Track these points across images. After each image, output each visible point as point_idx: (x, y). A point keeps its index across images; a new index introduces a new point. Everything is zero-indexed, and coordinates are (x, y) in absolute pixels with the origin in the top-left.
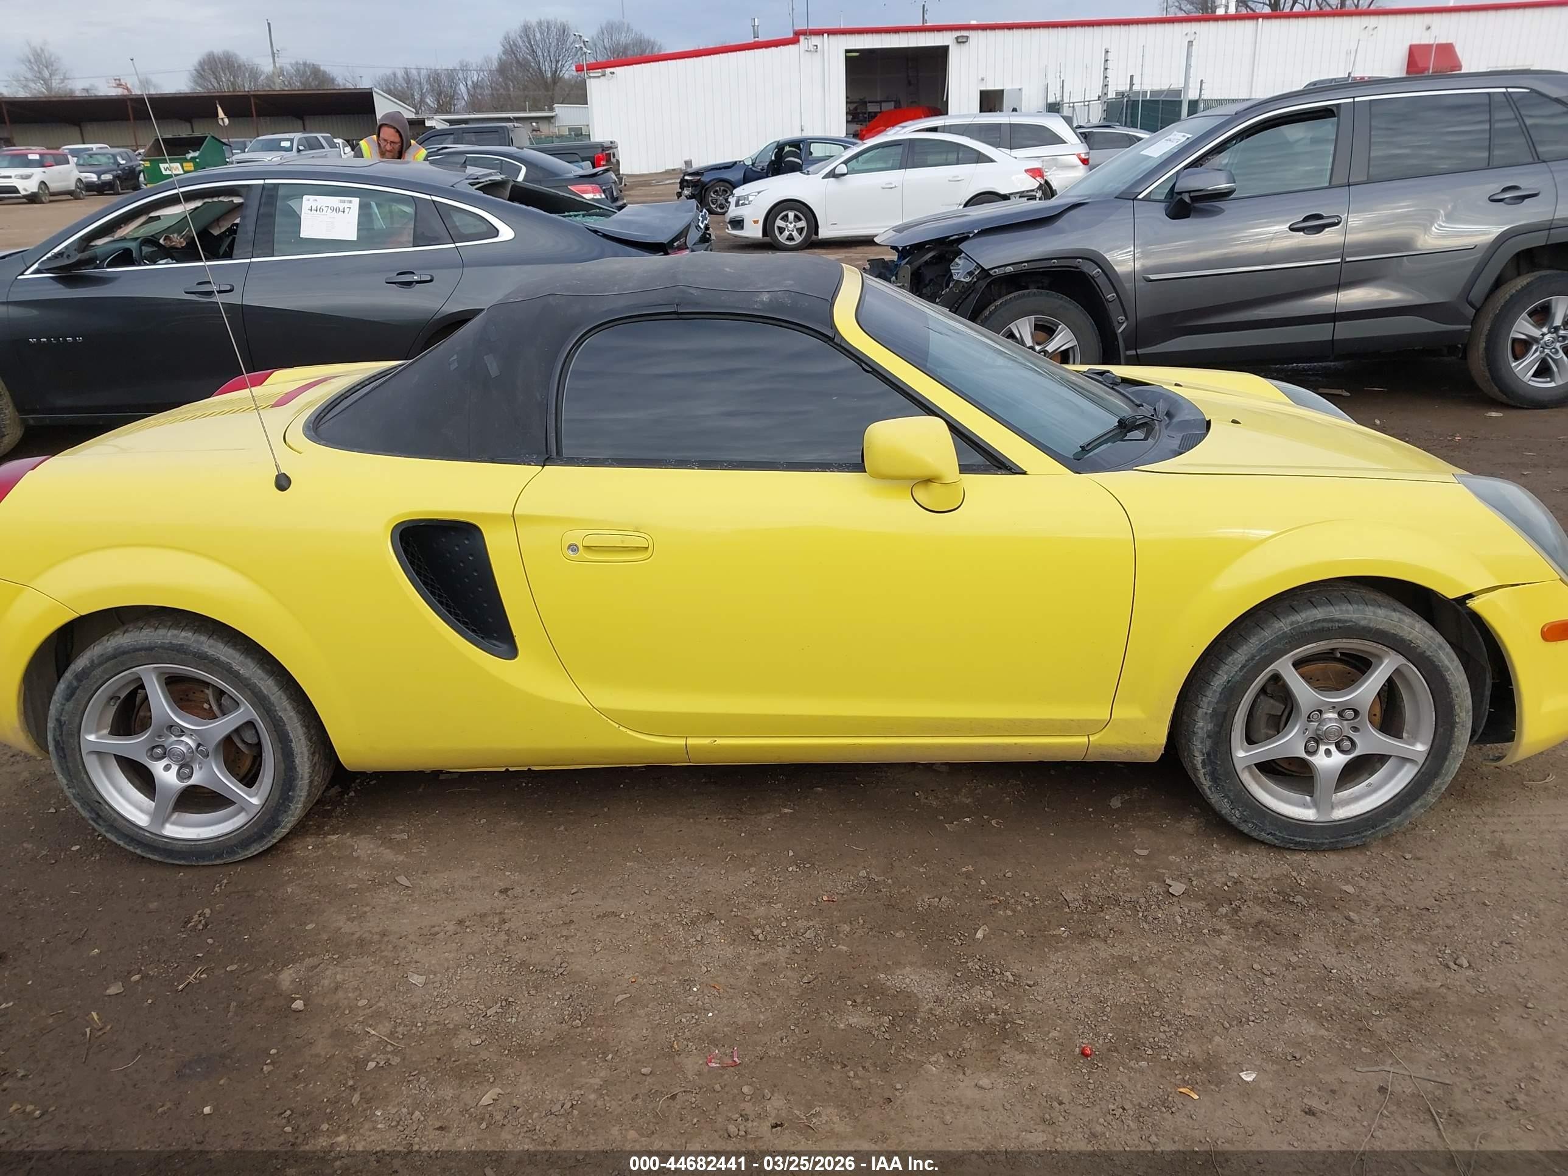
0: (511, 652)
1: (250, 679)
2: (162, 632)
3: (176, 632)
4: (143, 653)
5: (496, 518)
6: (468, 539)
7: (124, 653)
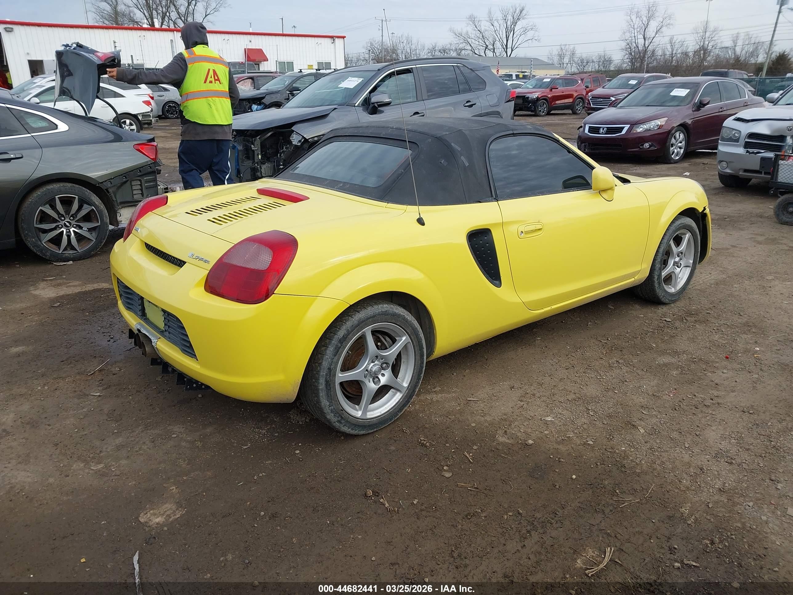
0: (499, 285)
1: (411, 321)
2: (376, 307)
3: (381, 305)
4: (370, 320)
5: (496, 225)
6: (486, 236)
7: (363, 322)
